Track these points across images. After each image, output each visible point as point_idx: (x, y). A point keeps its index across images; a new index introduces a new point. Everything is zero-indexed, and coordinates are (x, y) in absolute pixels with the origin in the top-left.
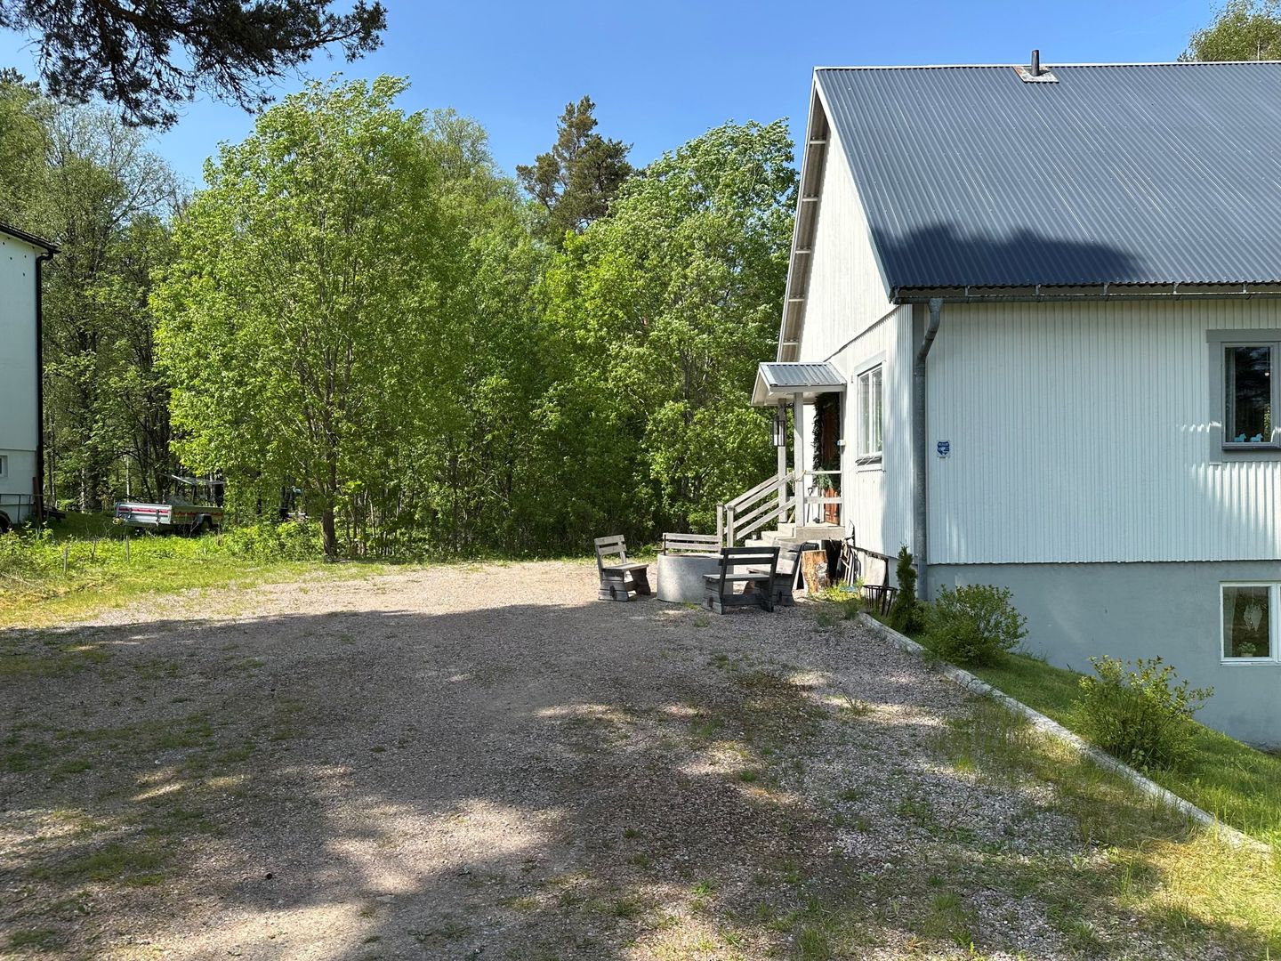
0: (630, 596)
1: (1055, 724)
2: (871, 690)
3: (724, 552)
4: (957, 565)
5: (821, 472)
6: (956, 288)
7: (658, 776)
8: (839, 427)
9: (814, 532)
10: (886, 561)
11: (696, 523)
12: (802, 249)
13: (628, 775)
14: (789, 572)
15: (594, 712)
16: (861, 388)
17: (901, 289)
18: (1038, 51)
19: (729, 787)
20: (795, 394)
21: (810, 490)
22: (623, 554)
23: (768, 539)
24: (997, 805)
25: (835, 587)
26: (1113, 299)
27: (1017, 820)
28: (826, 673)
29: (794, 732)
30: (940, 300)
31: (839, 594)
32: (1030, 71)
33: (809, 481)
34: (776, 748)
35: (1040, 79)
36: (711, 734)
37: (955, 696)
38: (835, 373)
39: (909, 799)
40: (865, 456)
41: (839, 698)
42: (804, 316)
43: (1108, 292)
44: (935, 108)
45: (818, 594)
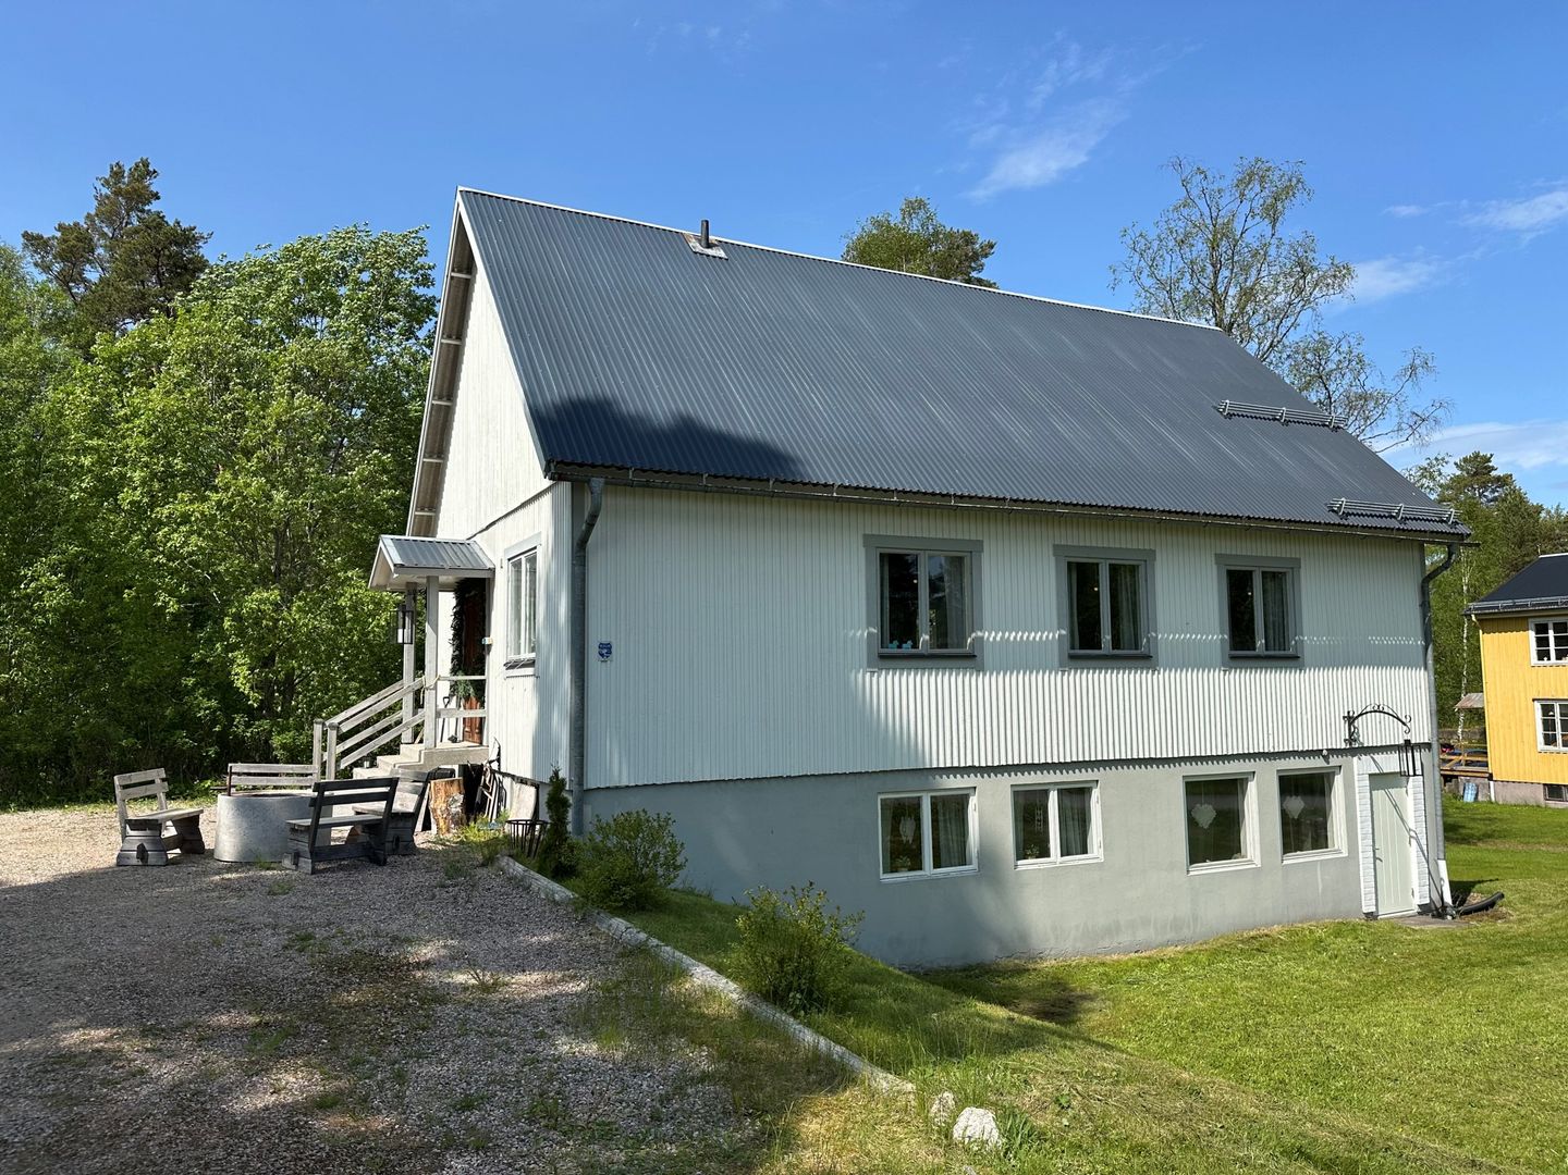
0: (170, 857)
1: (713, 973)
2: (506, 957)
3: (319, 787)
4: (617, 788)
5: (461, 677)
6: (619, 469)
7: (188, 1124)
8: (484, 622)
9: (448, 755)
10: (537, 788)
11: (284, 747)
12: (440, 399)
13: (140, 1129)
14: (411, 810)
15: (91, 1041)
16: (512, 575)
17: (558, 463)
18: (707, 222)
19: (297, 1122)
20: (428, 578)
21: (446, 700)
22: (163, 796)
23: (386, 767)
24: (645, 1083)
25: (472, 824)
26: (779, 495)
27: (665, 1100)
28: (450, 942)
29: (400, 1029)
30: (602, 480)
31: (478, 833)
32: (700, 241)
33: (444, 689)
34: (371, 1054)
35: (710, 252)
36: (278, 1049)
37: (606, 951)
38: (480, 554)
39: (541, 1096)
40: (516, 657)
41: (464, 973)
42: (442, 481)
43: (773, 488)
44: (599, 261)
45: (449, 836)
